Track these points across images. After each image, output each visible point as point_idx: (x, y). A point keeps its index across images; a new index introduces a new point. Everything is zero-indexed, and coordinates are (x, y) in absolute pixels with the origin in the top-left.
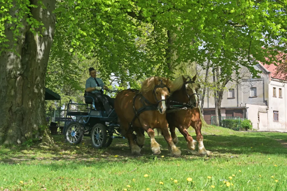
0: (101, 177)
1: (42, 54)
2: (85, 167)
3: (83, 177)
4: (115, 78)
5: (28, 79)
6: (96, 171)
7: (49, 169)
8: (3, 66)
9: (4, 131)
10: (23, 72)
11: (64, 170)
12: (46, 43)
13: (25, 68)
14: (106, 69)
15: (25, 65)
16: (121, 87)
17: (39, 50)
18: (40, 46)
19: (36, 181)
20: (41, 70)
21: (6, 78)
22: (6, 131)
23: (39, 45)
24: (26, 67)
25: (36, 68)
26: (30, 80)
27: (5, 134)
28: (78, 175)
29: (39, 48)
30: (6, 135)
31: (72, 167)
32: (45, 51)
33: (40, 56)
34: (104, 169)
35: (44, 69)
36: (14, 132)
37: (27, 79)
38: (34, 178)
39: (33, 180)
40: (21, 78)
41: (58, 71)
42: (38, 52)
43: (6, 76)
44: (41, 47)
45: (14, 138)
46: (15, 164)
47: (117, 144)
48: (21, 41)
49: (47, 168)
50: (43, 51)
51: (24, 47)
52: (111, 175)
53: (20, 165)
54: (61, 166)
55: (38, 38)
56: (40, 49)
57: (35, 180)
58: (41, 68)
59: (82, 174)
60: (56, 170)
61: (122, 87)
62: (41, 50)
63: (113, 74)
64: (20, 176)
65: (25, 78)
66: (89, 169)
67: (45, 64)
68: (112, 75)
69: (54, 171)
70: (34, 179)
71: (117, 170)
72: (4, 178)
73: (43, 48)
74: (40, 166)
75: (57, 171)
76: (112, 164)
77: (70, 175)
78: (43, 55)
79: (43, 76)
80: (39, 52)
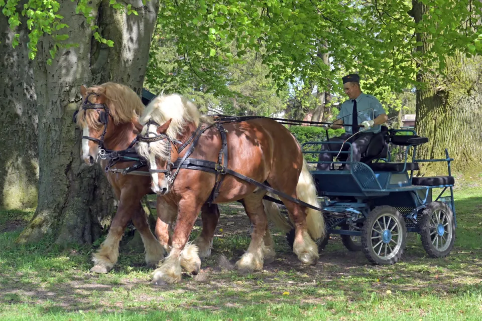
1: (133, 47)
8: (53, 76)
9: (56, 214)
12: (142, 26)
15: (99, 73)
17: (128, 41)
18: (128, 32)
20: (133, 83)
21: (58, 102)
22: (60, 215)
25: (122, 79)
27: (59, 220)
29: (126, 36)
30: (60, 223)
32: (139, 41)
33: (130, 52)
35: (138, 79)
36: (76, 216)
43: (59, 96)
44: (130, 34)
50: (136, 41)
56: (130, 37)
58: (132, 78)
62: (131, 39)
67: (140, 69)
73: (135, 36)
80: (126, 44)
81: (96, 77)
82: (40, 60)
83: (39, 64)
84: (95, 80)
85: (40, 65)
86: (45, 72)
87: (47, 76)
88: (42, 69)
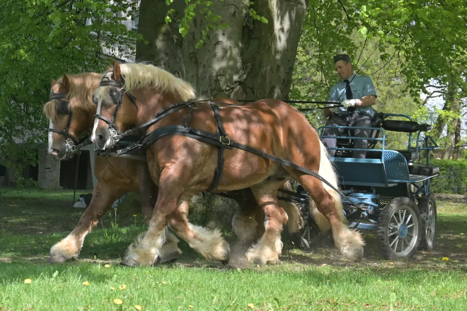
0: (415, 300)
1: (283, 37)
2: (379, 281)
3: (377, 300)
4: (434, 92)
5: (255, 92)
6: (404, 290)
7: (301, 282)
8: (204, 66)
9: (206, 201)
10: (245, 76)
11: (334, 286)
12: (294, 15)
13: (249, 69)
14: (418, 69)
15: (249, 62)
16: (447, 112)
17: (279, 31)
18: (279, 22)
19: (279, 306)
20: (282, 74)
21: (209, 91)
22: (209, 202)
23: (278, 19)
24: (250, 66)
25: (272, 69)
26: (258, 95)
27: (208, 207)
28: (365, 297)
29: (277, 26)
30: (209, 210)
31: (351, 280)
32: (290, 31)
33: (281, 43)
34: (421, 287)
35: (288, 71)
36: (225, 203)
37: (253, 92)
38: (276, 299)
39: (273, 303)
40: (241, 90)
41: (311, 77)
42: (275, 35)
43: (210, 85)
44: (281, 23)
45: (225, 216)
46: (232, 269)
47: (441, 233)
48: (242, 12)
49: (298, 279)
50: (287, 31)
51: (247, 25)
52: (437, 298)
53: (243, 272)
54: (328, 278)
55: (275, 5)
56: (281, 26)
57: (278, 303)
58: (282, 69)
59: (375, 295)
60: (318, 285)
61: (449, 110)
62: (282, 30)
63: (433, 82)
64: (245, 294)
65: (249, 91)
66: (387, 285)
67: (289, 61)
68: (431, 84)
69: (312, 287)
70: (275, 302)
71: (448, 288)
72: (213, 298)
73: (287, 25)
74: (282, 275)
75: (320, 288)
76: (436, 275)
77: (349, 296)
78: (288, 41)
79: (287, 85)
80: (277, 34)
81: (247, 67)
82: (191, 51)
83: (190, 55)
84: (246, 69)
85: (192, 56)
86: (197, 63)
87: (198, 66)
88: (193, 60)
